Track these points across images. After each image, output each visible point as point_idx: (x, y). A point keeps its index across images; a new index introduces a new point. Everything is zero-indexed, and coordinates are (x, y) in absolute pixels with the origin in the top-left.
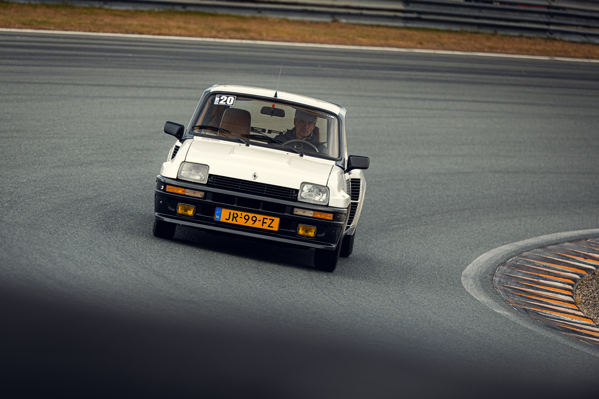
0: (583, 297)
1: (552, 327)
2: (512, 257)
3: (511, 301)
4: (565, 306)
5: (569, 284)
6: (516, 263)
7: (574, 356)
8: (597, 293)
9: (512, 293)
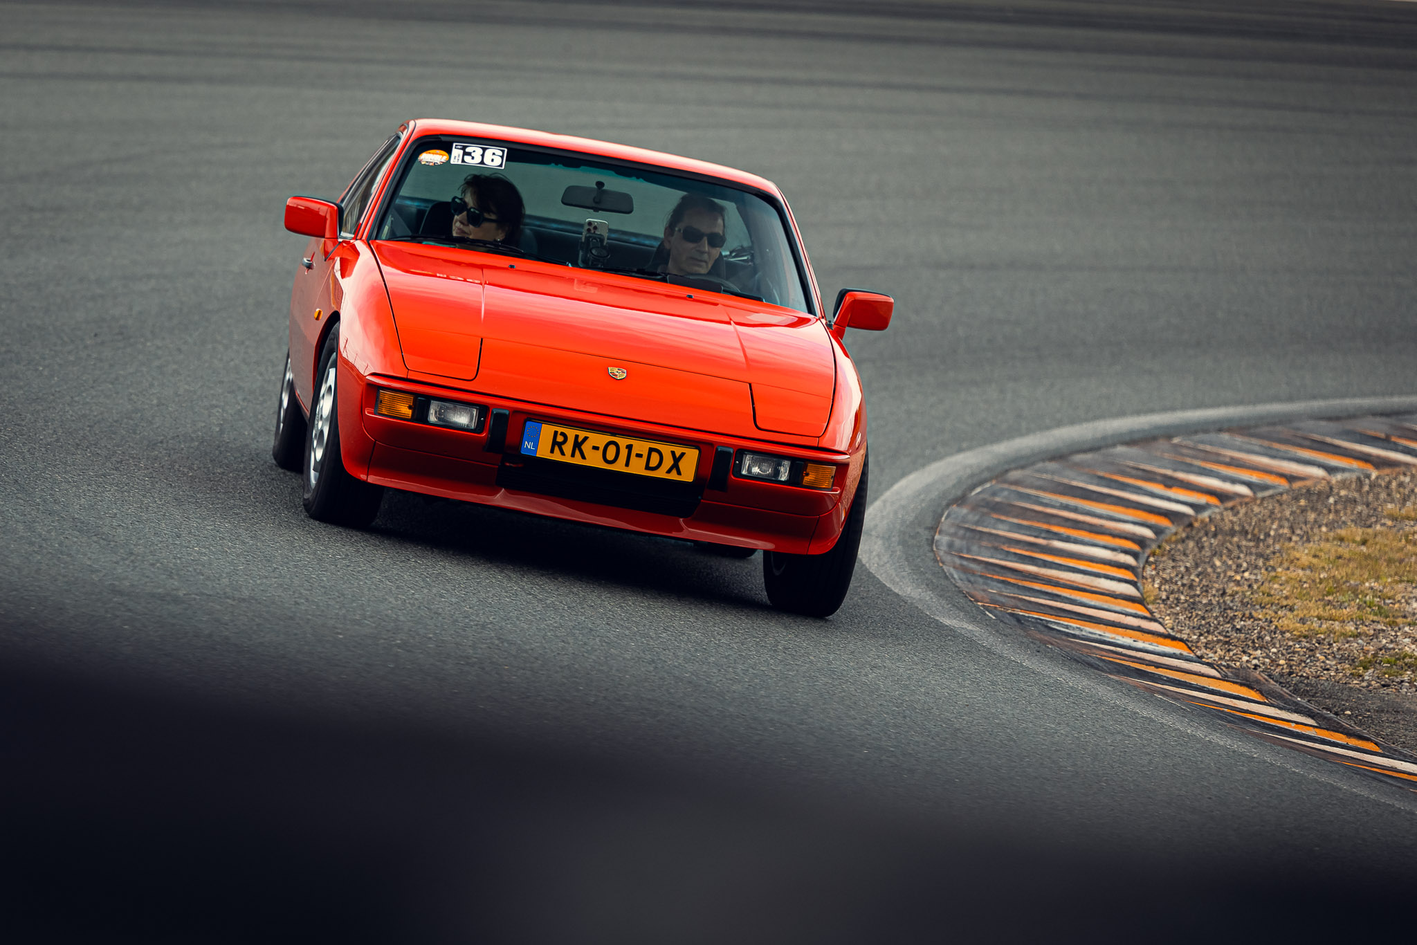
0: (1161, 584)
1: (1084, 661)
2: (981, 483)
3: (979, 594)
4: (1118, 608)
5: (1126, 552)
6: (990, 499)
7: (1140, 737)
8: (1198, 576)
9: (981, 576)
